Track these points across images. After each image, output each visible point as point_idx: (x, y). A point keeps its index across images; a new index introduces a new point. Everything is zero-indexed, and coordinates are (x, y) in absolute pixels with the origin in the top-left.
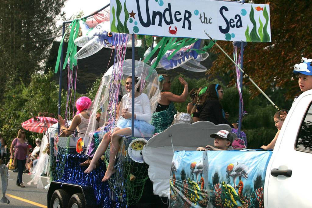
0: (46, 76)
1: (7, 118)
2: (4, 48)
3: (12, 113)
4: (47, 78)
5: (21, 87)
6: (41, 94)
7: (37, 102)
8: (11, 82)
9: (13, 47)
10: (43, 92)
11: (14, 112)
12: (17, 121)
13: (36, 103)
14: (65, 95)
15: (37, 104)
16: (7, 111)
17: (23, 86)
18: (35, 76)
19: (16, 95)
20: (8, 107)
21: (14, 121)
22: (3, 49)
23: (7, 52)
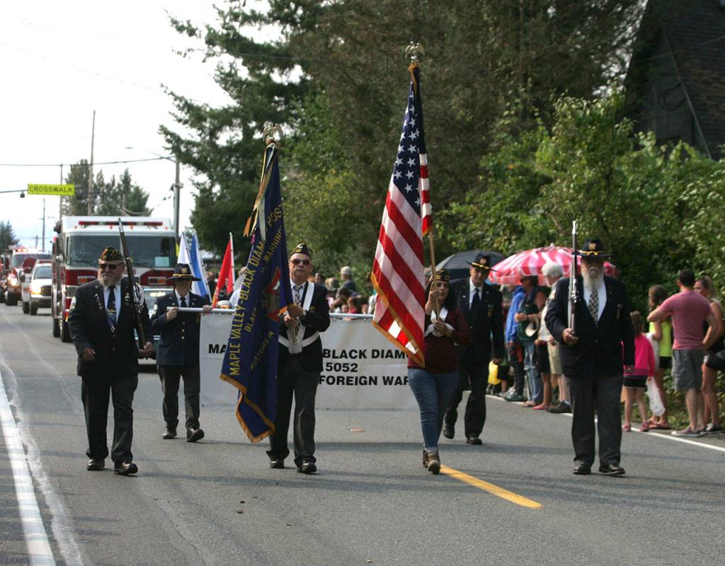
0: (599, 106)
1: (490, 233)
2: (488, 16)
3: (502, 217)
4: (603, 110)
5: (538, 136)
6: (584, 161)
7: (572, 185)
8: (507, 122)
9: (517, 14)
10: (592, 153)
11: (508, 215)
12: (519, 245)
13: (568, 187)
14: (668, 164)
15: (571, 191)
16: (489, 212)
17: (542, 135)
18: (565, 105)
19: (518, 163)
20: (494, 199)
21: (510, 243)
22: (486, 18)
23: (498, 29)
